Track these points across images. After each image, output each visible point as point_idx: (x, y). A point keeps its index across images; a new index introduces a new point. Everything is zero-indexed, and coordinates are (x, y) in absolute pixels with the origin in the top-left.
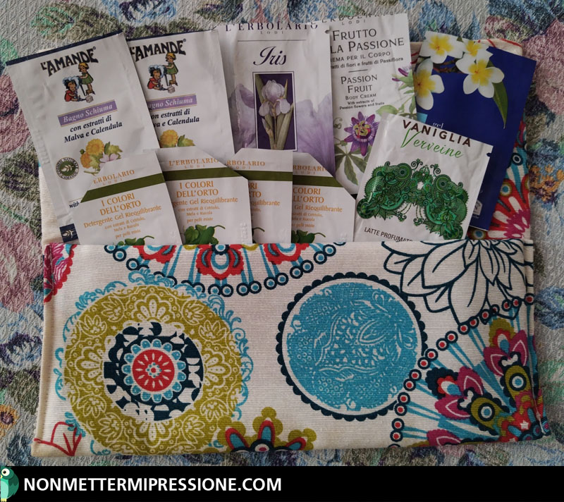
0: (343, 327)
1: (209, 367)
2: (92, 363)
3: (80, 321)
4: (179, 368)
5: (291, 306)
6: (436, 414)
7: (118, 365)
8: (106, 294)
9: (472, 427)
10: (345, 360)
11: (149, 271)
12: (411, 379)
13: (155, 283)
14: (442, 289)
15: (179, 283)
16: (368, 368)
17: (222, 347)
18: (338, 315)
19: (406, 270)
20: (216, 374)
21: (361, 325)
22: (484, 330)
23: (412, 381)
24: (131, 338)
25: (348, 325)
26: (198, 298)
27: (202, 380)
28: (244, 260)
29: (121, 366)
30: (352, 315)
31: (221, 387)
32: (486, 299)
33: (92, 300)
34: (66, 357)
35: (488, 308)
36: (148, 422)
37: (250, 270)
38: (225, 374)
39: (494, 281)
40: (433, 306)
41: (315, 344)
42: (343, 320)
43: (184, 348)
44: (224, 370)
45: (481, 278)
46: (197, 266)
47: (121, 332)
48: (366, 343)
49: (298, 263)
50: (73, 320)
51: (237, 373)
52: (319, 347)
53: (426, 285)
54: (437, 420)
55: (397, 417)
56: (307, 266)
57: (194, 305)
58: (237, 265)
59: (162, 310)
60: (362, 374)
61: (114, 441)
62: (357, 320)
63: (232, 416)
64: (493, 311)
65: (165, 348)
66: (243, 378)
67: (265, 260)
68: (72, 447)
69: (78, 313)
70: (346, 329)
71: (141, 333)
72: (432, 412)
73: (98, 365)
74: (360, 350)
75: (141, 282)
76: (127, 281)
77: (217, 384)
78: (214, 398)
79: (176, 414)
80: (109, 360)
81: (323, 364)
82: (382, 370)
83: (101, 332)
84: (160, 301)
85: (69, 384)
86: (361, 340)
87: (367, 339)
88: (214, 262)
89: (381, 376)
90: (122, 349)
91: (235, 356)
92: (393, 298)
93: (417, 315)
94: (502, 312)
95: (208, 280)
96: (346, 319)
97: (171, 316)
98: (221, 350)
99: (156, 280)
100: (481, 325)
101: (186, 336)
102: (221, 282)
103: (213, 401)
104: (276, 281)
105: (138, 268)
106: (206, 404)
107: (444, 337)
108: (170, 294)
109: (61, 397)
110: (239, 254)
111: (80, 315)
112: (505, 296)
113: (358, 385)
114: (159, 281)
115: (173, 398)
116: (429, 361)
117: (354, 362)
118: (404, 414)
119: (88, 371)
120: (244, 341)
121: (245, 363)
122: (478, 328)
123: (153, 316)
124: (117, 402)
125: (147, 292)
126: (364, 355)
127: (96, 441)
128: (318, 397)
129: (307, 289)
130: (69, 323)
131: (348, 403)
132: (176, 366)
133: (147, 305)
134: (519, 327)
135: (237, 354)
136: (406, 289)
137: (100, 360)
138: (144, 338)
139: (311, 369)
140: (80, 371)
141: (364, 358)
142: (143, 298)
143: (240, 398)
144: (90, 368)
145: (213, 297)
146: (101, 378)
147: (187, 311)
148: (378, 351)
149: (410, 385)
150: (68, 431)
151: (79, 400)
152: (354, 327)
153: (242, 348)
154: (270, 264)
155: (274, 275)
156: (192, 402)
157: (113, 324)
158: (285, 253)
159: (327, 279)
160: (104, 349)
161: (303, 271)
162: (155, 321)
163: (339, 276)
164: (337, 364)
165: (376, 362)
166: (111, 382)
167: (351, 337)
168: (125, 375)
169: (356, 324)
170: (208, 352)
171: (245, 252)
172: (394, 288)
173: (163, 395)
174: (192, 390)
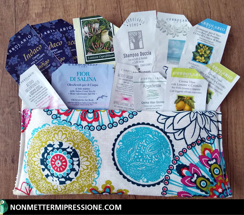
0: (140, 146)
1: (82, 162)
2: (36, 159)
3: (33, 141)
4: (69, 162)
5: (118, 136)
6: (181, 184)
7: (45, 160)
8: (42, 129)
9: (197, 190)
10: (141, 160)
11: (61, 120)
12: (169, 169)
13: (62, 124)
14: (181, 130)
15: (72, 124)
16: (151, 164)
17: (89, 153)
18: (138, 141)
19: (166, 122)
20: (86, 165)
21: (147, 145)
22: (199, 148)
23: (170, 170)
24: (50, 149)
25: (142, 145)
26: (80, 131)
27: (79, 168)
28: (100, 116)
29: (46, 161)
30: (144, 141)
31: (88, 171)
32: (199, 135)
33: (37, 132)
34: (28, 155)
35: (200, 139)
36: (57, 185)
37: (102, 120)
38: (90, 165)
39: (203, 128)
40: (177, 138)
41: (128, 153)
42: (140, 143)
43: (72, 153)
44: (89, 163)
45: (198, 127)
46: (81, 118)
47: (46, 146)
48: (150, 153)
49: (122, 118)
50: (31, 140)
51: (95, 165)
52: (130, 154)
53: (175, 129)
54: (182, 187)
55: (165, 186)
56: (125, 119)
57: (78, 134)
58: (97, 118)
59: (64, 136)
60: (148, 167)
61: (44, 191)
62: (146, 143)
63: (93, 183)
64: (202, 140)
65: (64, 153)
66: (97, 167)
67: (108, 116)
68: (29, 192)
69: (32, 137)
70: (141, 147)
71: (54, 147)
72: (180, 184)
73: (38, 160)
74: (147, 156)
75: (57, 124)
76: (50, 124)
77: (86, 170)
78: (84, 176)
79: (68, 182)
80: (42, 158)
81: (132, 162)
82: (157, 165)
83: (39, 145)
84: (64, 132)
85: (29, 166)
86: (147, 152)
87: (150, 151)
88: (88, 116)
89: (157, 167)
90: (46, 153)
91: (94, 157)
92: (161, 134)
93: (171, 141)
94: (206, 141)
95: (84, 123)
96: (141, 142)
97: (68, 139)
98: (88, 154)
99: (63, 123)
100: (197, 146)
101: (73, 148)
102: (90, 124)
103: (84, 177)
104: (112, 125)
105: (56, 118)
106: (81, 179)
107: (181, 151)
108: (68, 129)
109: (25, 172)
110: (98, 113)
111: (33, 138)
112: (208, 134)
113: (147, 171)
114: (64, 124)
115: (67, 176)
116: (176, 161)
117: (145, 161)
118: (168, 185)
119: (35, 162)
120: (98, 150)
121: (98, 160)
122: (196, 147)
123: (60, 139)
124: (46, 176)
125: (59, 128)
126: (149, 158)
127: (37, 191)
128: (130, 176)
129: (125, 129)
130: (29, 142)
131: (143, 179)
132: (68, 162)
133: (58, 134)
134: (215, 147)
135: (95, 156)
136: (166, 130)
137: (39, 158)
138: (55, 149)
139: (127, 164)
140: (32, 162)
141: (149, 160)
142: (57, 131)
143: (96, 176)
144: (35, 160)
145: (86, 131)
146: (40, 165)
147: (75, 137)
148: (155, 157)
149: (169, 172)
150: (27, 186)
151: (31, 174)
152: (145, 146)
153: (97, 154)
154: (110, 118)
155: (112, 123)
156: (75, 178)
157: (44, 142)
158: (116, 114)
159: (134, 125)
160: (40, 153)
161: (124, 121)
162: (60, 141)
163: (139, 124)
164: (138, 162)
165: (154, 161)
166: (43, 167)
167: (143, 150)
168: (48, 165)
169: (146, 145)
170: (83, 155)
171: (100, 113)
172: (161, 130)
173: (62, 174)
174: (75, 172)
